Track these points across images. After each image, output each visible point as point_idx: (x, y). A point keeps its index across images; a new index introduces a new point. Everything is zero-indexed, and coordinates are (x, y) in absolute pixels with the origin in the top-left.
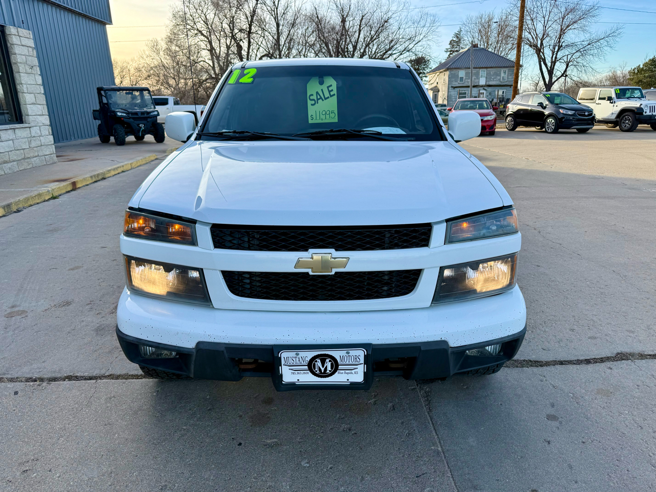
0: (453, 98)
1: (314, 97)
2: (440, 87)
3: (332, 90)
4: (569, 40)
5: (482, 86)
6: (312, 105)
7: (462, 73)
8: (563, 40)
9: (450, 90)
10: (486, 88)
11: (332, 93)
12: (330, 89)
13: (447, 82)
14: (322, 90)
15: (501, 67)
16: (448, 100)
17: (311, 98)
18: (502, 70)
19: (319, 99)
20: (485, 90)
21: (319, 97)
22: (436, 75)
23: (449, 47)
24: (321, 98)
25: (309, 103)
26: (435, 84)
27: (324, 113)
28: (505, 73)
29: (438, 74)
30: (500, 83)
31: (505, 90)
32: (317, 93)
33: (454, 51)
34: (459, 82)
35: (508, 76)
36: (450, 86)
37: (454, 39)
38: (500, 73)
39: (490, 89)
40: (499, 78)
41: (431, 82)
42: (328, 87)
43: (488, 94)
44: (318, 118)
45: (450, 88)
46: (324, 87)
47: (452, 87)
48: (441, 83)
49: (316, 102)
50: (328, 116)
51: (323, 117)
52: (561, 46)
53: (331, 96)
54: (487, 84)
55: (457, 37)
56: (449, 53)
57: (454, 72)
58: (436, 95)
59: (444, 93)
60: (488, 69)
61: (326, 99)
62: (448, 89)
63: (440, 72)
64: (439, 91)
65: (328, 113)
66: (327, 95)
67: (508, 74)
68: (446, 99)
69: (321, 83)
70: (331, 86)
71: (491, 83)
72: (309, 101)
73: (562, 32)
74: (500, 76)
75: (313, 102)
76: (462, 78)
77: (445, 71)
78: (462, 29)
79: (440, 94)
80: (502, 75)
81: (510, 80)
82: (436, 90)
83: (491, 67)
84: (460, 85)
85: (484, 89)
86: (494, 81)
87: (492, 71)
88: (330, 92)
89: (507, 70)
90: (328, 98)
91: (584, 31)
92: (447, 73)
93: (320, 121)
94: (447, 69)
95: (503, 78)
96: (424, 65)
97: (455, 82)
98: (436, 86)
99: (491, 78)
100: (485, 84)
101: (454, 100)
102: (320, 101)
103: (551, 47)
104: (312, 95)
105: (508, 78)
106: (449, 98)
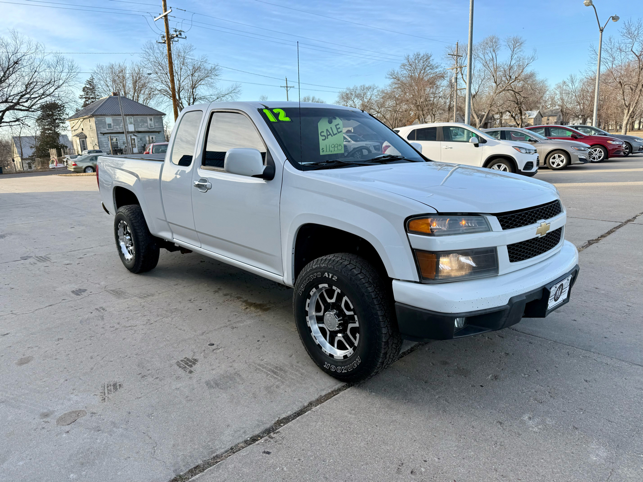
0: (105, 144)
1: (325, 134)
2: (86, 133)
3: (339, 128)
4: (200, 93)
5: (132, 132)
6: (323, 140)
7: (109, 120)
8: (196, 94)
9: (99, 137)
10: (136, 134)
11: (339, 130)
12: (338, 127)
13: (95, 129)
14: (331, 128)
15: (146, 115)
16: (99, 146)
17: (322, 134)
18: (148, 118)
19: (329, 135)
20: (136, 136)
21: (328, 134)
22: (80, 121)
23: (83, 93)
24: (330, 134)
25: (321, 138)
26: (80, 131)
27: (333, 146)
28: (151, 120)
29: (82, 120)
30: (148, 130)
31: (154, 137)
32: (327, 130)
33: (89, 98)
34: (107, 128)
35: (154, 123)
36: (99, 132)
37: (87, 86)
38: (147, 121)
39: (140, 135)
40: (146, 124)
41: (74, 128)
42: (336, 126)
43: (139, 140)
44: (328, 150)
45: (100, 135)
46: (333, 125)
47: (101, 133)
48: (87, 129)
49: (326, 137)
50: (336, 149)
51: (333, 149)
52: (195, 98)
53: (339, 133)
54: (136, 130)
55: (90, 85)
56: (84, 100)
57: (100, 118)
58: (83, 141)
59: (93, 139)
60: (135, 117)
61: (334, 135)
62: (98, 135)
63: (84, 119)
64: (86, 137)
65: (336, 146)
66: (335, 132)
67: (154, 121)
68: (98, 145)
69: (330, 122)
70: (338, 124)
71: (140, 130)
72: (320, 137)
73: (193, 87)
74: (147, 123)
75: (324, 138)
76: (109, 125)
77: (89, 117)
78: (94, 77)
79: (88, 141)
80: (149, 122)
81: (157, 127)
82: (82, 137)
83: (137, 115)
84: (109, 132)
85: (134, 135)
86: (142, 127)
87: (139, 118)
88: (337, 129)
89: (152, 117)
90: (336, 134)
91: (212, 87)
92: (93, 120)
93: (330, 153)
94: (93, 116)
95: (150, 125)
96: (59, 111)
97: (104, 128)
98: (82, 132)
99: (139, 125)
100: (134, 130)
101: (106, 146)
102: (330, 136)
103: (186, 99)
104: (323, 132)
105: (155, 125)
106: (100, 143)
